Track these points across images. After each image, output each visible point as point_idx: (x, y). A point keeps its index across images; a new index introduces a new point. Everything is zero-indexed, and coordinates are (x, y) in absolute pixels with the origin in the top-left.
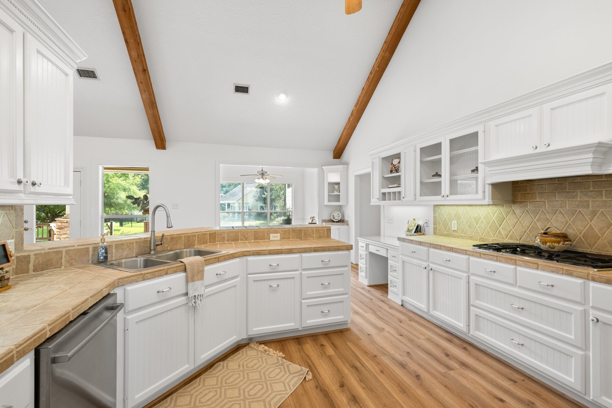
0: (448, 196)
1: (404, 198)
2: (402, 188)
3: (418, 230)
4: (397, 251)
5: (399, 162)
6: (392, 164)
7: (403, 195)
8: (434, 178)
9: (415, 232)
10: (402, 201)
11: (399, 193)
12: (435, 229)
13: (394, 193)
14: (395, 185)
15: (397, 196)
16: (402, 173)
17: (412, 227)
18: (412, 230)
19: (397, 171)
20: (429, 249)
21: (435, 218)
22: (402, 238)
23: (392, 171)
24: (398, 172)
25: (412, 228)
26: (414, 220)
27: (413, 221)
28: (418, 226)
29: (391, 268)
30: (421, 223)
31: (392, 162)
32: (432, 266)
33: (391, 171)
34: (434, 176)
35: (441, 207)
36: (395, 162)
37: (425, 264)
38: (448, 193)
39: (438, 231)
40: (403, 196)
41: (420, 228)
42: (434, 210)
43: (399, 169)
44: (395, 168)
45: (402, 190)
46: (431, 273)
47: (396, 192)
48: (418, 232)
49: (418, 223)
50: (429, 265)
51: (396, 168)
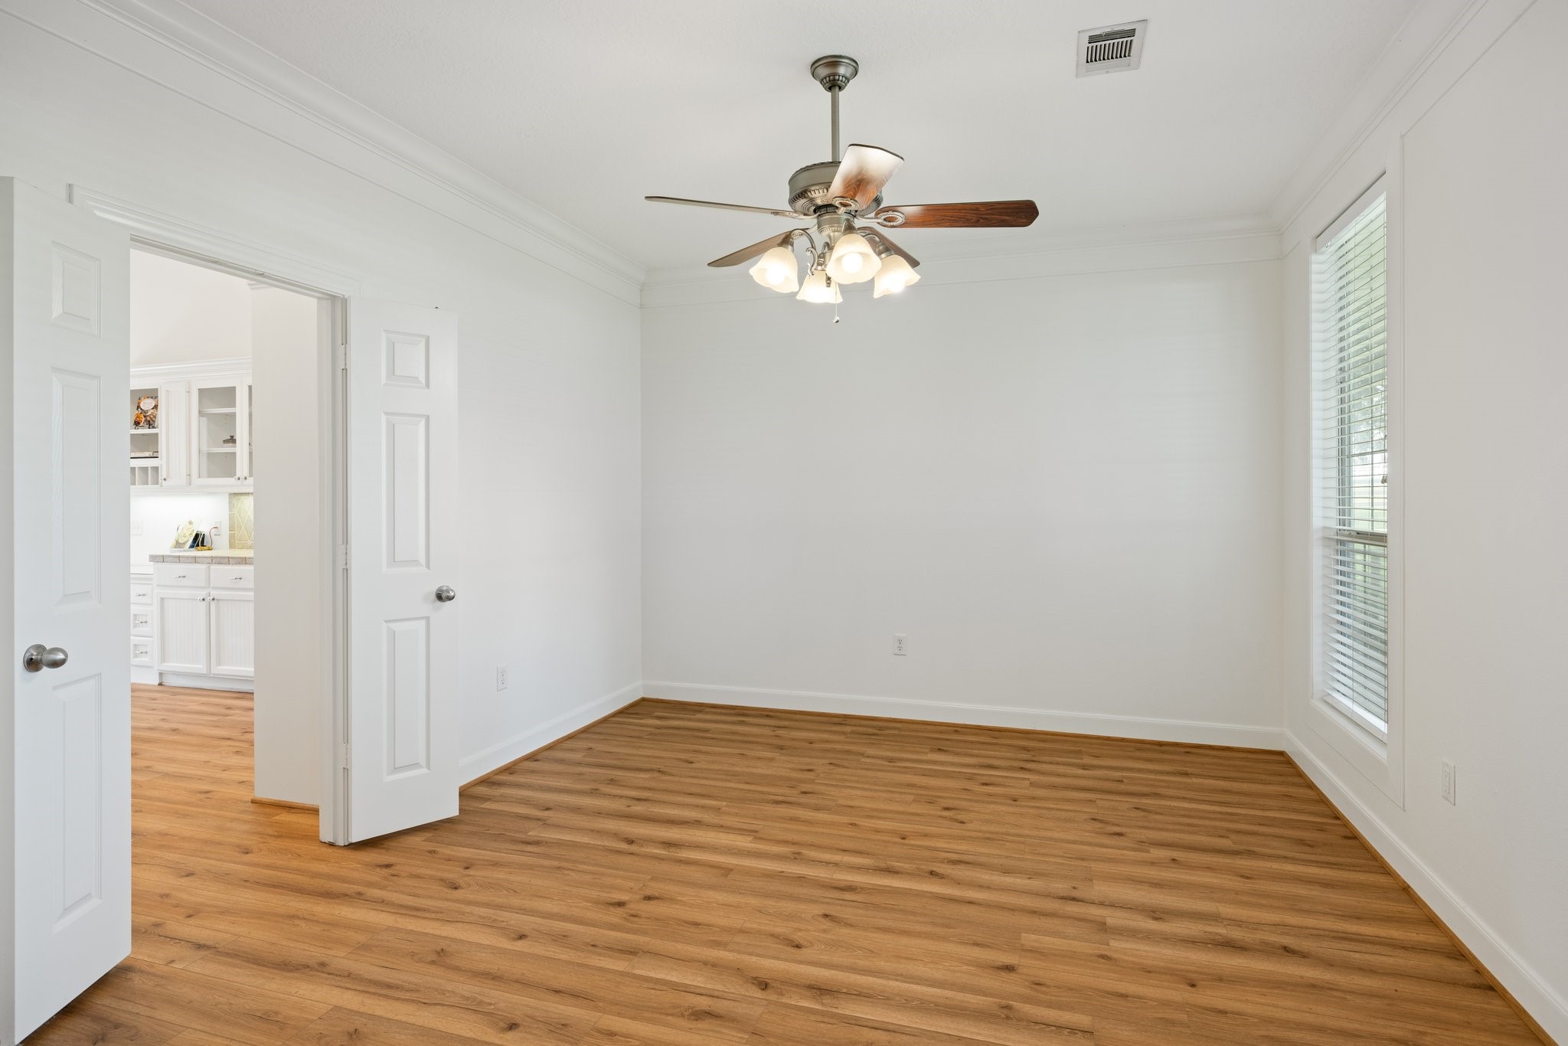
0: (246, 478)
1: (165, 480)
2: (161, 459)
3: (198, 541)
4: (149, 582)
5: (156, 407)
6: (138, 407)
7: (163, 474)
8: (226, 445)
9: (192, 547)
10: (161, 486)
11: (156, 469)
12: (232, 537)
13: (145, 470)
14: (147, 454)
15: (151, 476)
16: (161, 429)
17: (184, 537)
18: (185, 543)
19: (151, 424)
20: (209, 567)
21: (231, 518)
22: (159, 556)
23: (139, 423)
24: (154, 427)
25: (185, 540)
26: (191, 523)
27: (188, 526)
28: (197, 536)
29: (135, 619)
30: (204, 529)
31: (139, 403)
32: (214, 593)
33: (137, 423)
34: (226, 441)
35: (242, 497)
36: (147, 404)
37: (203, 594)
38: (246, 473)
39: (237, 541)
40: (164, 476)
41: (203, 539)
42: (230, 502)
43: (154, 421)
44: (145, 416)
45: (161, 465)
46: (213, 605)
47: (147, 468)
48: (198, 545)
49: (199, 530)
50: (210, 593)
51: (148, 419)
